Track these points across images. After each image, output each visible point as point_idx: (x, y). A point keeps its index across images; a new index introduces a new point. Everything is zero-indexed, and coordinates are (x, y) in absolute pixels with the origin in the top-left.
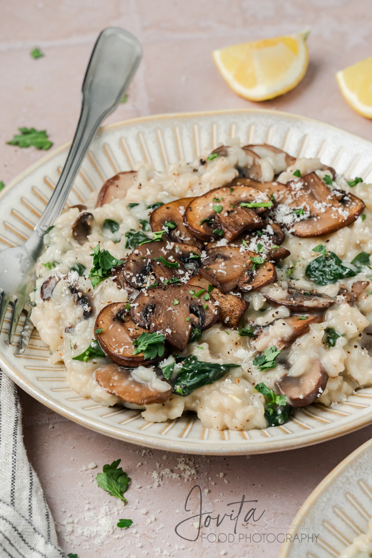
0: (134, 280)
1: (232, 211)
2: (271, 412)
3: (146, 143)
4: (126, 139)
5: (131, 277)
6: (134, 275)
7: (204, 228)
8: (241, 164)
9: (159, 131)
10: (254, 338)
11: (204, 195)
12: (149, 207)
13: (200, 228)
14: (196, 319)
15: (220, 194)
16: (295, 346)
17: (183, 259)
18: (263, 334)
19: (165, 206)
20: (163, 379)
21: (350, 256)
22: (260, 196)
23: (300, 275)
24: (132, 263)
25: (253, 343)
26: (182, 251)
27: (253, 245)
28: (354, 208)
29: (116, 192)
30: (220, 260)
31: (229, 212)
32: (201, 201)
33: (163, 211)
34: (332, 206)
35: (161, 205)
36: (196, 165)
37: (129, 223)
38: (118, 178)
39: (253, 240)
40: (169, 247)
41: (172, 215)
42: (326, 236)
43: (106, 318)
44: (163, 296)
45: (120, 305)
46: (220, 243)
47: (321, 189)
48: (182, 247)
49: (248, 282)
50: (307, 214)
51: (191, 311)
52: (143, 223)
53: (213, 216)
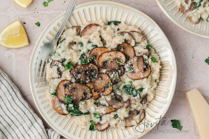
5: (74, 74)
8: (127, 39)
10: (98, 106)
11: (108, 52)
12: (93, 46)
13: (101, 64)
14: (84, 97)
15: (112, 53)
16: (105, 116)
17: (92, 71)
18: (100, 107)
19: (97, 48)
20: (67, 110)
21: (138, 88)
22: (123, 58)
23: (121, 88)
24: (76, 70)
25: (96, 108)
26: (93, 68)
27: (112, 75)
28: (146, 74)
29: (89, 31)
30: (100, 79)
31: (111, 62)
32: (106, 54)
33: (95, 50)
34: (141, 71)
35: (96, 46)
36: (116, 29)
37: (84, 50)
38: (91, 27)
39: (114, 73)
40: (90, 66)
41: (97, 53)
42: (134, 80)
43: (62, 84)
44: (78, 86)
45: (67, 81)
46: (104, 71)
47: (141, 63)
48: (94, 66)
49: (103, 92)
50: (133, 71)
51: (84, 94)
52: (89, 51)
53: (106, 62)
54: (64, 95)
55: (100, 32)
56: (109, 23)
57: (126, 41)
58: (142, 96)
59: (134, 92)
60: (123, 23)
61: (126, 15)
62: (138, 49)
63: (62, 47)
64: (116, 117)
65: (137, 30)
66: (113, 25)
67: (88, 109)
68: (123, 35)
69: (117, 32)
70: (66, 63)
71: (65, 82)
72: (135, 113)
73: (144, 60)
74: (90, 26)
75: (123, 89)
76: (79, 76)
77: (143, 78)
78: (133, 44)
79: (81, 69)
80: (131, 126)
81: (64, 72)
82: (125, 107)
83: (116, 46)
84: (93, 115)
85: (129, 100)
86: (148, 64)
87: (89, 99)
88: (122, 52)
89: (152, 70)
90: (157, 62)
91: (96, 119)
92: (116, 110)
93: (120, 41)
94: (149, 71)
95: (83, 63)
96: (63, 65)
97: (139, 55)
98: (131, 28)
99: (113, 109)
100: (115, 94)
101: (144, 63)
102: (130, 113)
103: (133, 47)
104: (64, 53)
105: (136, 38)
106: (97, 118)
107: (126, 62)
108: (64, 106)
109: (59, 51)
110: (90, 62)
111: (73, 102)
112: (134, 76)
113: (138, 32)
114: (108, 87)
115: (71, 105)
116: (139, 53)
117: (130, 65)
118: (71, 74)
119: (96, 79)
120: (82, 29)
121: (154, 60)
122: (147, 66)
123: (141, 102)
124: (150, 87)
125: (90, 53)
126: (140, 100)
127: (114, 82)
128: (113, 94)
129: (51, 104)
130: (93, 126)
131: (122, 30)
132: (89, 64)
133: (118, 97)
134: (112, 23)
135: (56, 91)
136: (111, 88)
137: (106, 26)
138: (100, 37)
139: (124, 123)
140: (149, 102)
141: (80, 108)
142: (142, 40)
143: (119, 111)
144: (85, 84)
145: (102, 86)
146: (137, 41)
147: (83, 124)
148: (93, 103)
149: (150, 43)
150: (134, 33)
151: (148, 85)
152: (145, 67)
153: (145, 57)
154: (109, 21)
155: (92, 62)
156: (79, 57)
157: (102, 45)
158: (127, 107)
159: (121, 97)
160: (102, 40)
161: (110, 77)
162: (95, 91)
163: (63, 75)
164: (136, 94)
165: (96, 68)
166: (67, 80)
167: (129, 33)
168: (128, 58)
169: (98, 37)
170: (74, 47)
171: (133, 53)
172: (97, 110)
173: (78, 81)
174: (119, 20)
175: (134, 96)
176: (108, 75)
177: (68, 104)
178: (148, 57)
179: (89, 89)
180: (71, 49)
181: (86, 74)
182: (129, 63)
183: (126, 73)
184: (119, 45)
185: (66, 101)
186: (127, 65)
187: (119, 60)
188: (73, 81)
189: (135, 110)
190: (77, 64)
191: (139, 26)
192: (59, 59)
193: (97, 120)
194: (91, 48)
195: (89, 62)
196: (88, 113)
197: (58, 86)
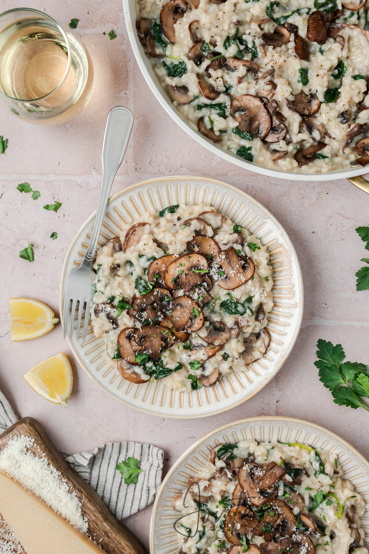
0: (137, 316)
1: (188, 274)
2: (195, 384)
3: (152, 194)
4: (142, 192)
5: (136, 314)
6: (137, 313)
7: (173, 285)
8: (198, 229)
9: (159, 187)
10: (191, 350)
11: (175, 261)
12: (149, 260)
13: (171, 285)
14: (164, 344)
15: (183, 261)
16: (208, 361)
17: (162, 299)
18: (195, 352)
19: (156, 262)
20: (147, 373)
21: (243, 300)
22: (203, 262)
23: (217, 308)
24: (136, 307)
25: (190, 353)
26: (162, 294)
27: (196, 294)
28: (249, 273)
29: (134, 238)
30: (179, 308)
31: (186, 275)
32: (173, 265)
33: (154, 265)
34: (239, 272)
35: (154, 259)
36: (175, 220)
37: (137, 271)
38: (135, 231)
39: (197, 290)
40: (155, 293)
41: (159, 269)
42: (233, 289)
43: (123, 337)
44: (149, 332)
45: (130, 330)
46: (181, 293)
47: (234, 259)
48: (162, 291)
49: (190, 327)
50: (225, 276)
51: (162, 340)
52: (145, 270)
53: (178, 277)
54: (132, 353)
55: (152, 233)
56: (162, 214)
57: (198, 233)
58: (254, 310)
59: (240, 308)
60: (182, 206)
61: (183, 191)
62: (222, 238)
63: (101, 279)
64: (225, 357)
65: (208, 209)
66: (168, 215)
67: (178, 360)
68: (190, 225)
69: (178, 224)
70: (116, 303)
71: (127, 332)
72: (254, 338)
73: (237, 253)
74: (133, 229)
75: (221, 309)
76: (145, 314)
77: (246, 282)
78: (210, 233)
79: (144, 303)
80: (255, 361)
81: (119, 318)
82: (233, 336)
83: (184, 247)
84: (189, 367)
85: (237, 323)
86: (246, 256)
87: (173, 345)
88: (198, 253)
89: (256, 264)
90: (259, 248)
91: (196, 371)
92: (221, 347)
93: (188, 236)
94: (252, 266)
95: (144, 293)
96: (113, 307)
97: (226, 247)
98: (198, 210)
99: (217, 348)
100: (211, 323)
101: (239, 256)
102: (246, 342)
103: (212, 238)
104: (108, 288)
105: (212, 222)
106: (198, 369)
107: (210, 266)
108: (138, 370)
109: (100, 287)
110: (154, 287)
111: (150, 358)
112: (231, 285)
113: (212, 212)
114: (195, 317)
115: (149, 365)
116: (226, 244)
117: (219, 268)
118: (130, 316)
119: (173, 310)
120: (122, 239)
121: (253, 247)
122: (245, 261)
123: (257, 319)
124: (261, 291)
125: (148, 272)
126: (254, 317)
127: (202, 305)
128: (207, 324)
129: (118, 373)
130: (196, 382)
131: (186, 217)
132: (152, 291)
133: (218, 325)
134: (166, 212)
135: (118, 350)
136: (201, 317)
137: (157, 221)
138: (155, 241)
139: (242, 362)
140: (270, 313)
141: (164, 363)
142: (222, 222)
143: (227, 347)
144: (157, 323)
145: (186, 318)
146: (215, 226)
147: (180, 386)
148: (181, 348)
149: (237, 221)
150: (206, 215)
151: (257, 289)
152: (243, 262)
153: (238, 247)
154: (161, 209)
155: (157, 285)
156: (134, 285)
157: (162, 253)
158: (238, 335)
159: (221, 322)
160: (159, 245)
161: (193, 300)
162: (178, 330)
163: (119, 322)
164: (243, 310)
165: (166, 292)
166: (128, 328)
167: (198, 219)
168: (210, 259)
169: (151, 243)
170: (121, 272)
171: (215, 247)
172: (193, 358)
173: (146, 324)
174: (175, 204)
175: (242, 315)
176: (188, 297)
177: (144, 365)
178: (243, 245)
179: (167, 331)
180: (117, 277)
181: (154, 309)
182: (215, 266)
183: (216, 283)
184: (189, 243)
185: (138, 361)
186: (214, 270)
187: (196, 267)
188: (139, 325)
189: (252, 334)
190: (135, 298)
191: (209, 201)
192: (104, 299)
193: (198, 373)
194: (147, 264)
195: (151, 287)
196: (180, 366)
197: (118, 342)
